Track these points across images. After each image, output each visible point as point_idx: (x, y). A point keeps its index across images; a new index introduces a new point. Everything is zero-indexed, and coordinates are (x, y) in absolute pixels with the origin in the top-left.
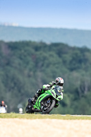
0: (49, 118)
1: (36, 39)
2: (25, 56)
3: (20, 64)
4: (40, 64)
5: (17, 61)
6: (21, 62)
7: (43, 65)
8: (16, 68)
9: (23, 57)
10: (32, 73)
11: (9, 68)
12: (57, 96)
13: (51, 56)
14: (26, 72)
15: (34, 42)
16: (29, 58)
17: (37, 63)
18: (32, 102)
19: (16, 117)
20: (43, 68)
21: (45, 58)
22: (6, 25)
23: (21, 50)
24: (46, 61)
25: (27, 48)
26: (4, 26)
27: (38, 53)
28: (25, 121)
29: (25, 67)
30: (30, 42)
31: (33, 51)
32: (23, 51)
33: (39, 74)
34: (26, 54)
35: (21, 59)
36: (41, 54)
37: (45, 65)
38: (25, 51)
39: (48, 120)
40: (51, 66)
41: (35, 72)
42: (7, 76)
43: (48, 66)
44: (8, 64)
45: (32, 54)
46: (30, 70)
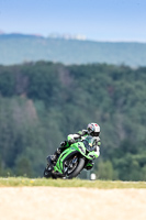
0: (135, 187)
1: (114, 60)
2: (97, 88)
3: (88, 101)
4: (121, 101)
5: (83, 96)
6: (90, 97)
7: (125, 103)
8: (82, 107)
9: (93, 89)
10: (107, 115)
11: (71, 106)
12: (87, 152)
13: (138, 87)
14: (98, 113)
15: (112, 66)
16: (104, 92)
17: (115, 99)
18: (52, 162)
19: (81, 186)
20: (126, 107)
21: (128, 91)
22: (67, 37)
23: (90, 78)
24: (130, 97)
25: (99, 75)
26: (63, 40)
27: (118, 83)
28: (96, 191)
29: (98, 106)
30: (105, 65)
31: (109, 80)
32: (93, 80)
33: (119, 116)
34: (98, 84)
35: (90, 92)
36: (122, 84)
37: (129, 102)
38: (97, 80)
39: (132, 190)
40: (139, 103)
41: (112, 113)
42: (68, 120)
43: (133, 104)
44: (69, 100)
45: (109, 85)
46: (105, 110)
